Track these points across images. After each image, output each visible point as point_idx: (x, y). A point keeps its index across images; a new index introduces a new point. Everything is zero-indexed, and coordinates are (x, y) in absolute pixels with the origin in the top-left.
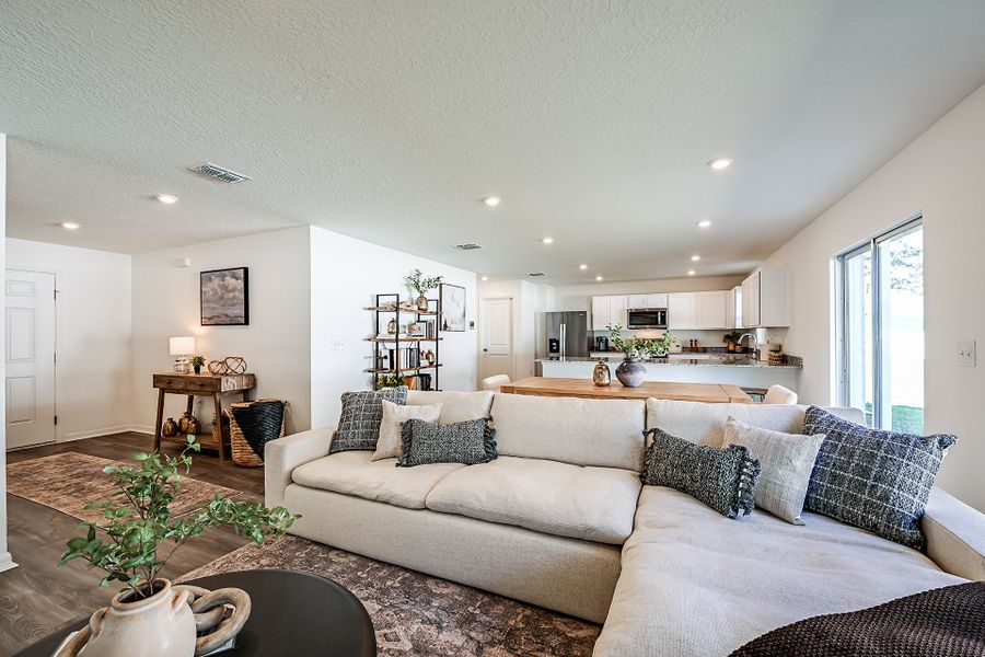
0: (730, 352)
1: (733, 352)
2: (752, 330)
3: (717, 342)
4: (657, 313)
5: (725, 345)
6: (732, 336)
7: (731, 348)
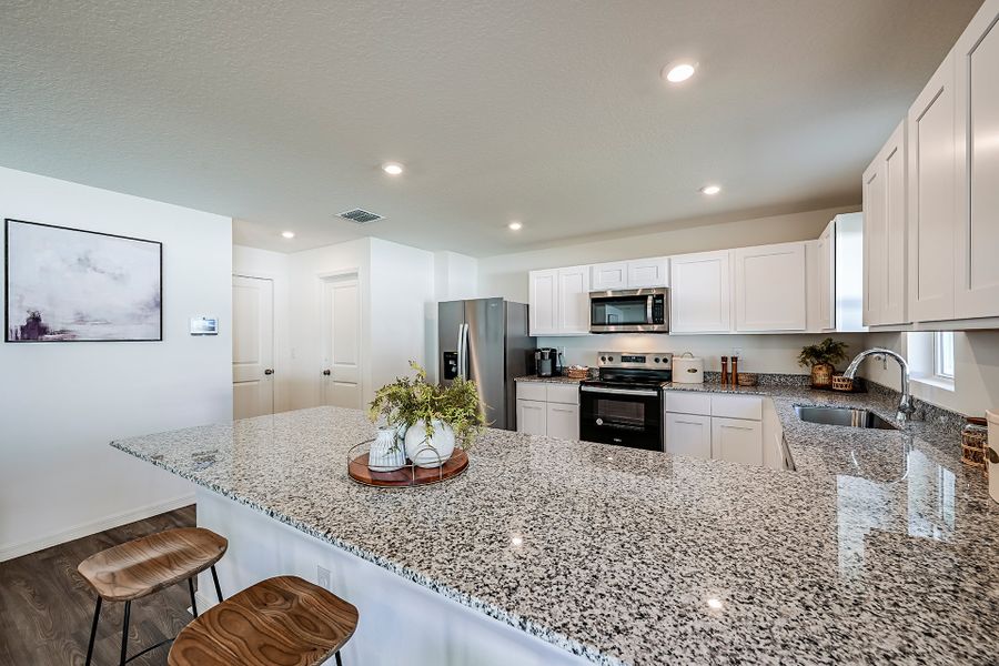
0: (816, 388)
1: (827, 389)
2: (890, 336)
3: (784, 362)
4: (644, 298)
5: (806, 371)
6: (827, 351)
7: (821, 378)
